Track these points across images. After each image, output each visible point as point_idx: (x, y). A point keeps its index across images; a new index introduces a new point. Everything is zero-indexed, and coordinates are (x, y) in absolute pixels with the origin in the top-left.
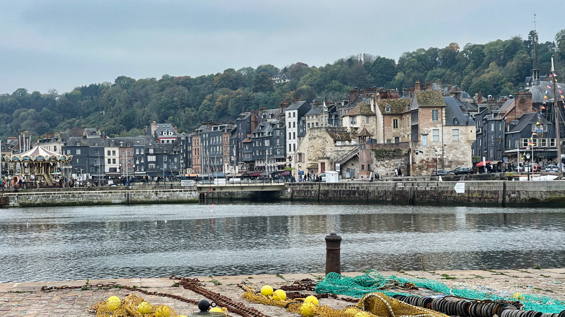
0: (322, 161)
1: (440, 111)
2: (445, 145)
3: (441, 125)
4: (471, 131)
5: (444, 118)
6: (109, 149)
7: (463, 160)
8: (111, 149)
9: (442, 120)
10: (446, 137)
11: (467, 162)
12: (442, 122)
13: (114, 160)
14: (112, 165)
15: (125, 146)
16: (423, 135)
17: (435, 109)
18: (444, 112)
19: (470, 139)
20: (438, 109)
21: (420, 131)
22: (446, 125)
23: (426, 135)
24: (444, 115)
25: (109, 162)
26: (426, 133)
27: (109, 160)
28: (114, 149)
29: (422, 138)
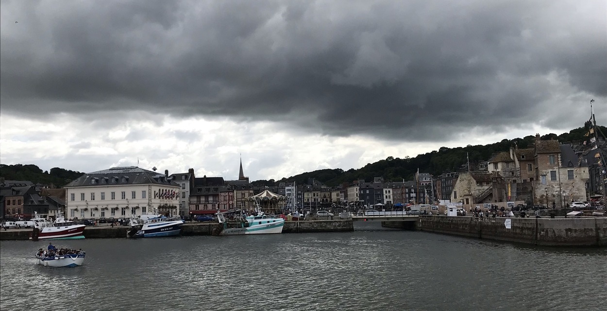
0: (467, 197)
1: (556, 156)
2: (562, 183)
3: (557, 167)
4: (584, 171)
5: (560, 162)
6: (386, 189)
7: (578, 195)
8: (388, 190)
9: (558, 163)
10: (562, 177)
11: (582, 196)
12: (559, 165)
13: (389, 196)
14: (388, 200)
15: (396, 188)
16: (542, 176)
17: (552, 155)
18: (559, 157)
19: (583, 178)
20: (554, 154)
21: (540, 173)
22: (562, 168)
23: (545, 175)
24: (560, 159)
25: (387, 198)
26: (545, 174)
27: (386, 196)
28: (389, 190)
29: (541, 178)
